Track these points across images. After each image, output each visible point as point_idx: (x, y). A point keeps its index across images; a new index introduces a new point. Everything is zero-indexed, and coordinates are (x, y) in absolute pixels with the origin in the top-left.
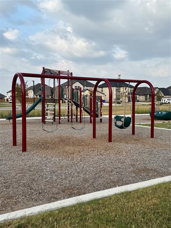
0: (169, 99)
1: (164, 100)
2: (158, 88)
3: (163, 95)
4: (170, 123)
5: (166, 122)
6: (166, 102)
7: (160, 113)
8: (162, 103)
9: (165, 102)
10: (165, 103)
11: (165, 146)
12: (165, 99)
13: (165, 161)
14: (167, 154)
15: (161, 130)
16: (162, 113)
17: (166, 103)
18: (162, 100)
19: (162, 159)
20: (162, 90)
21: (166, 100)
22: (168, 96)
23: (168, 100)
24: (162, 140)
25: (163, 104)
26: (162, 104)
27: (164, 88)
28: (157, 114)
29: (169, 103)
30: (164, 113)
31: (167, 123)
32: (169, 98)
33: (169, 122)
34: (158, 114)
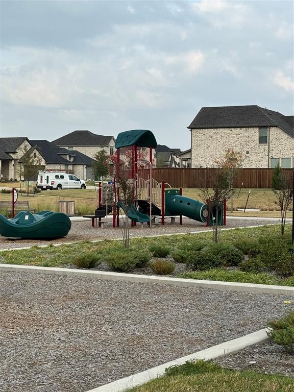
0: (59, 174)
1: (45, 178)
2: (27, 139)
3: (43, 163)
4: (53, 249)
5: (43, 246)
6: (53, 183)
7: (27, 217)
8: (41, 187)
9: (50, 184)
10: (48, 187)
11: (25, 322)
12: (47, 174)
13: (15, 371)
14: (29, 346)
15: (24, 272)
16: (32, 218)
17: (51, 188)
18: (39, 178)
19: (9, 365)
20: (41, 146)
21: (52, 176)
22: (57, 167)
23: (57, 177)
24: (23, 303)
25: (43, 189)
26: (38, 189)
27: (46, 141)
28: (17, 223)
29: (60, 185)
30: (39, 218)
31: (44, 249)
32: (60, 170)
33: (51, 246)
34: (20, 222)
